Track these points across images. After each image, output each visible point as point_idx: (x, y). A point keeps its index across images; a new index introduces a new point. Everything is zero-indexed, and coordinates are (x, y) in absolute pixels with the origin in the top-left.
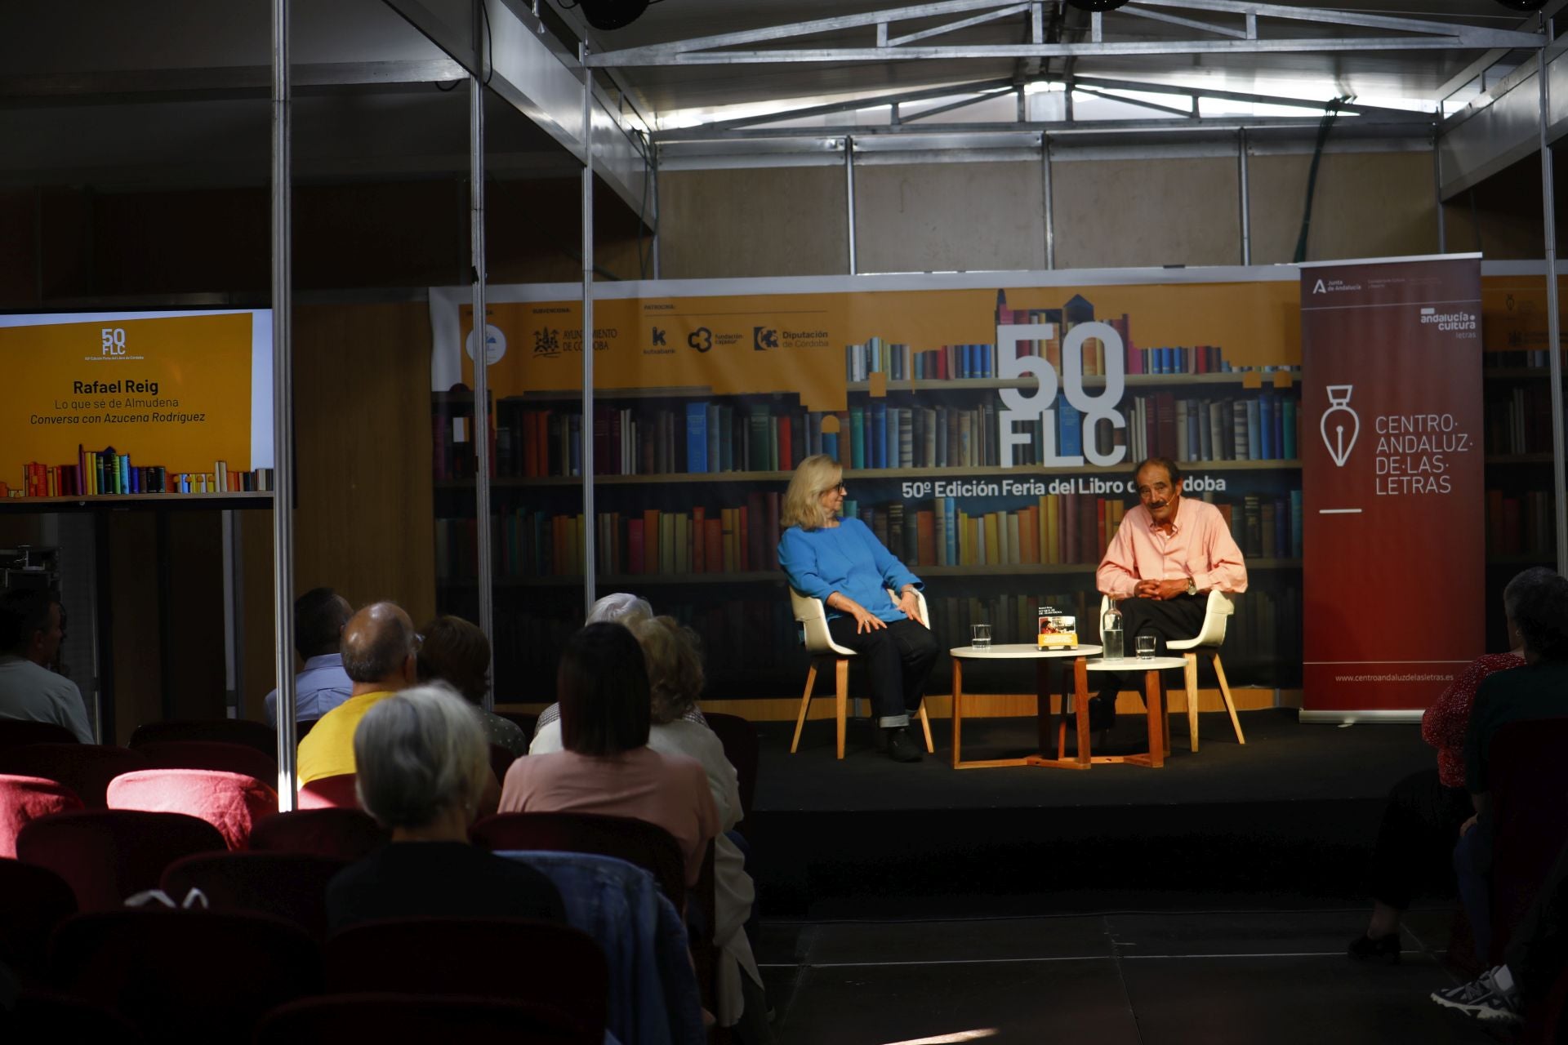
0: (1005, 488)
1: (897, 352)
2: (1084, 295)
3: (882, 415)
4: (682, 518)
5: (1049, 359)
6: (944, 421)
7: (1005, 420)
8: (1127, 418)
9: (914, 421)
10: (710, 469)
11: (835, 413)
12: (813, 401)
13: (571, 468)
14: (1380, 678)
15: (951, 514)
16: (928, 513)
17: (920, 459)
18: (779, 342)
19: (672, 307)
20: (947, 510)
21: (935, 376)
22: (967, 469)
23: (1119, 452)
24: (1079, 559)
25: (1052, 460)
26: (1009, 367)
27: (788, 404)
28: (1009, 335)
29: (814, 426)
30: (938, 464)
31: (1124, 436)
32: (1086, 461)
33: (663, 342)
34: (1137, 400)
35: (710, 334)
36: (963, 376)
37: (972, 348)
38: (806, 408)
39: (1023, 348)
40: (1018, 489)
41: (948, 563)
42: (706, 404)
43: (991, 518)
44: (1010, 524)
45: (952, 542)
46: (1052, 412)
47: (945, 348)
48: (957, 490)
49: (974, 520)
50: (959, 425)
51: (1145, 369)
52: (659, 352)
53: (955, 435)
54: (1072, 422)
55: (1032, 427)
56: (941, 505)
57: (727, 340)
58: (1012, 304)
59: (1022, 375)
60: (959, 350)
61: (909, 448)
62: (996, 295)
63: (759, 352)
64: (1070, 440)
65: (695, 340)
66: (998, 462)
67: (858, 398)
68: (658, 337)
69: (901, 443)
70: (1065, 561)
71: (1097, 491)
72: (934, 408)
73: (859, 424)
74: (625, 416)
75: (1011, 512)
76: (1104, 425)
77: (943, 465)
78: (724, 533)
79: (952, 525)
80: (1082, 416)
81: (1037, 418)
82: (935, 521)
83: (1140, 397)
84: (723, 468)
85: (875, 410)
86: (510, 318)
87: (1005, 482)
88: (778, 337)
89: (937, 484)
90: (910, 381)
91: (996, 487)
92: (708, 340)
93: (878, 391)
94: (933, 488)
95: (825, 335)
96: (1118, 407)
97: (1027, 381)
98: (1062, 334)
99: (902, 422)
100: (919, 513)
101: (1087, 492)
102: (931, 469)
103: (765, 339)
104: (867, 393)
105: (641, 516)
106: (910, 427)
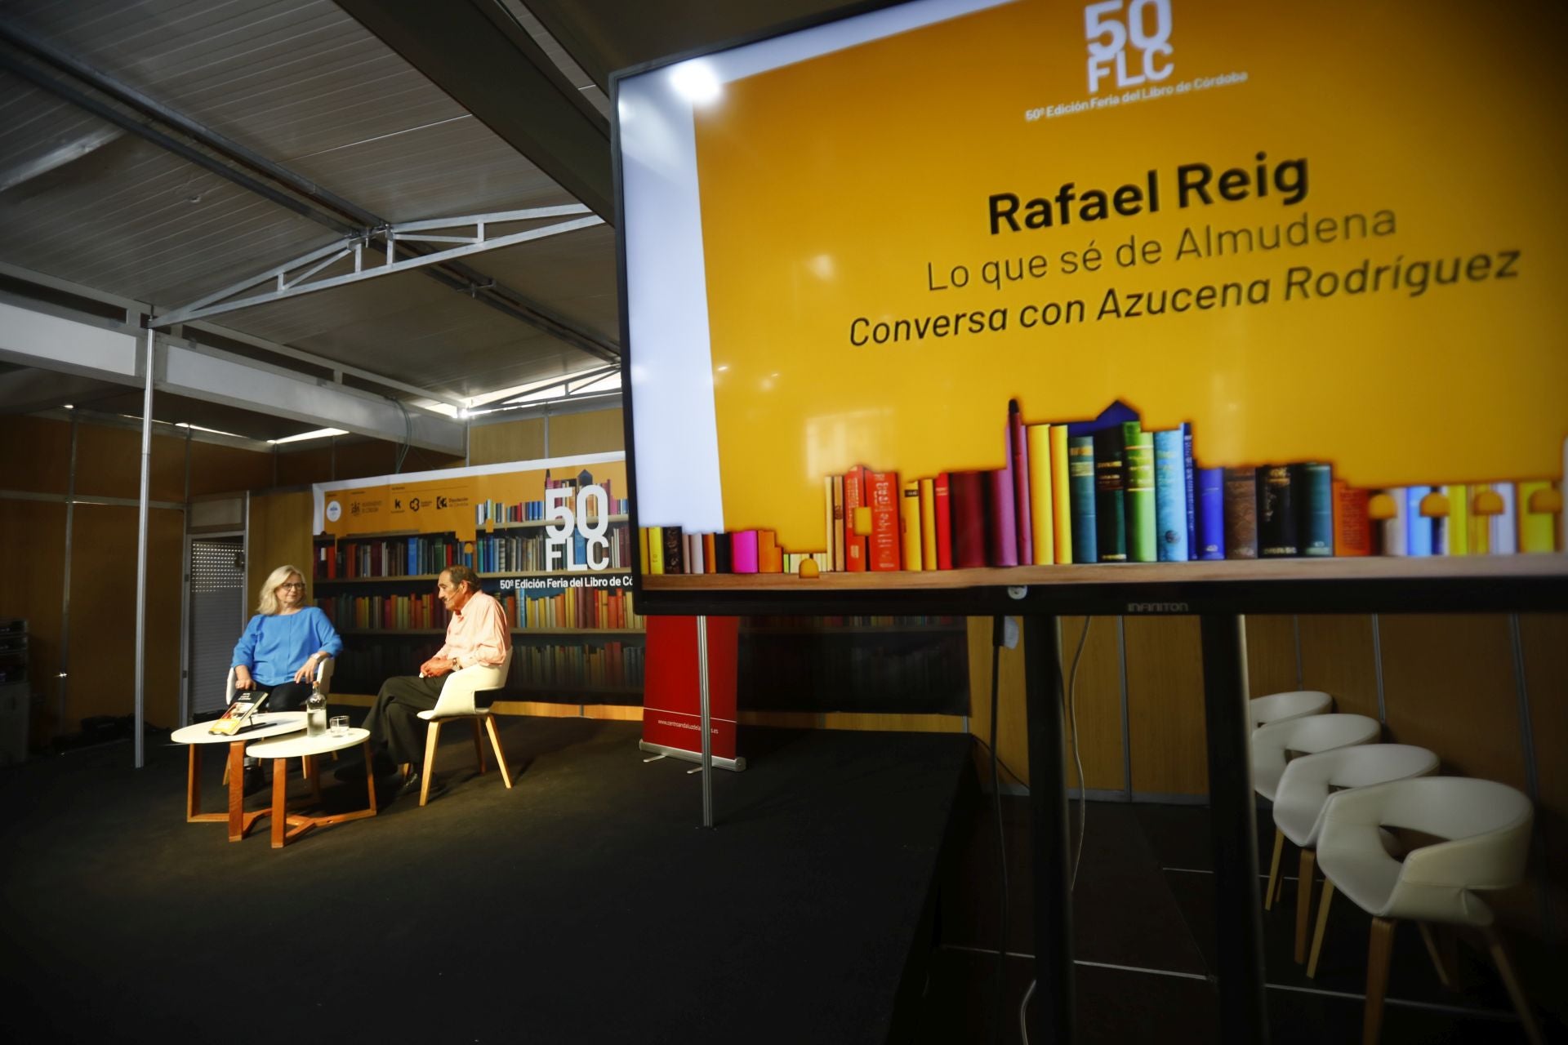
0: (549, 583)
1: (498, 507)
2: (588, 470)
3: (491, 543)
4: (406, 599)
5: (570, 508)
6: (520, 545)
7: (549, 543)
8: (610, 542)
9: (506, 545)
10: (418, 574)
11: (471, 542)
12: (461, 536)
13: (364, 572)
14: (680, 725)
15: (523, 598)
16: (512, 598)
17: (508, 568)
18: (447, 505)
19: (402, 488)
20: (521, 597)
21: (516, 520)
22: (532, 572)
23: (606, 561)
24: (585, 626)
25: (572, 567)
26: (551, 513)
27: (450, 538)
28: (552, 494)
29: (461, 549)
30: (517, 570)
31: (608, 552)
32: (589, 567)
33: (399, 507)
34: (615, 530)
35: (418, 501)
36: (529, 519)
37: (533, 503)
38: (458, 540)
39: (558, 502)
40: (555, 584)
41: (522, 626)
42: (416, 539)
43: (541, 600)
44: (550, 605)
45: (523, 615)
46: (571, 539)
47: (521, 504)
48: (526, 584)
49: (533, 602)
50: (527, 548)
51: (619, 511)
52: (398, 512)
53: (524, 552)
54: (581, 544)
55: (560, 548)
56: (518, 592)
57: (426, 504)
58: (553, 478)
59: (557, 518)
60: (527, 504)
61: (503, 561)
62: (545, 473)
63: (439, 511)
64: (580, 557)
65: (413, 505)
66: (545, 569)
67: (481, 534)
68: (397, 504)
69: (500, 558)
70: (578, 626)
71: (594, 585)
72: (514, 538)
73: (481, 548)
74: (384, 545)
75: (551, 597)
76: (598, 546)
77: (519, 570)
78: (423, 607)
79: (523, 605)
80: (586, 540)
81: (564, 542)
82: (515, 601)
83: (616, 528)
84: (423, 573)
85: (488, 540)
86: (343, 497)
87: (548, 580)
88: (447, 502)
89: (516, 581)
90: (505, 523)
91: (544, 582)
92: (418, 505)
93: (490, 530)
94: (514, 584)
95: (466, 499)
96: (606, 535)
97: (559, 522)
98: (576, 493)
99: (500, 546)
100: (509, 598)
101: (588, 586)
102: (513, 573)
103: (442, 503)
104: (484, 531)
105: (389, 598)
106: (503, 549)
